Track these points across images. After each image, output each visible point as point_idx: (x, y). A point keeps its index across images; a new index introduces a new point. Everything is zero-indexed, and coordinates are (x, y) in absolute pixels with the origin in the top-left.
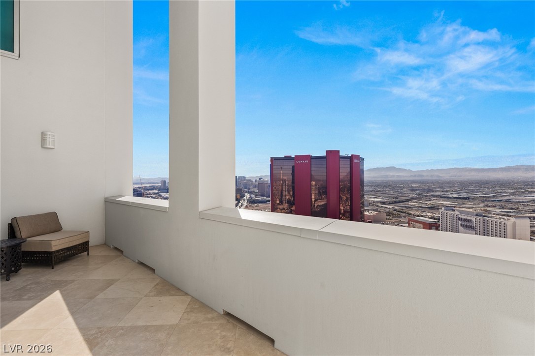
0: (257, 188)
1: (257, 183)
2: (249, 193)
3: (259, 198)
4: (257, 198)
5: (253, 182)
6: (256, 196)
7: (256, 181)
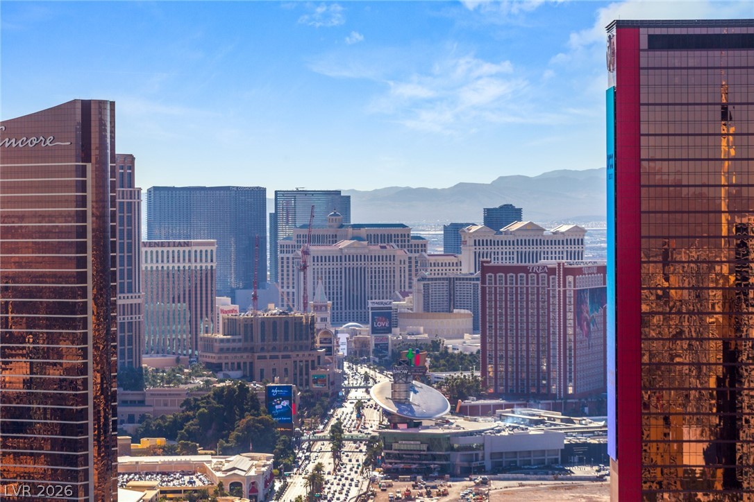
0: (463, 317)
1: (467, 266)
2: (383, 366)
3: (484, 424)
4: (464, 424)
5: (419, 245)
6: (457, 394)
7: (454, 233)
